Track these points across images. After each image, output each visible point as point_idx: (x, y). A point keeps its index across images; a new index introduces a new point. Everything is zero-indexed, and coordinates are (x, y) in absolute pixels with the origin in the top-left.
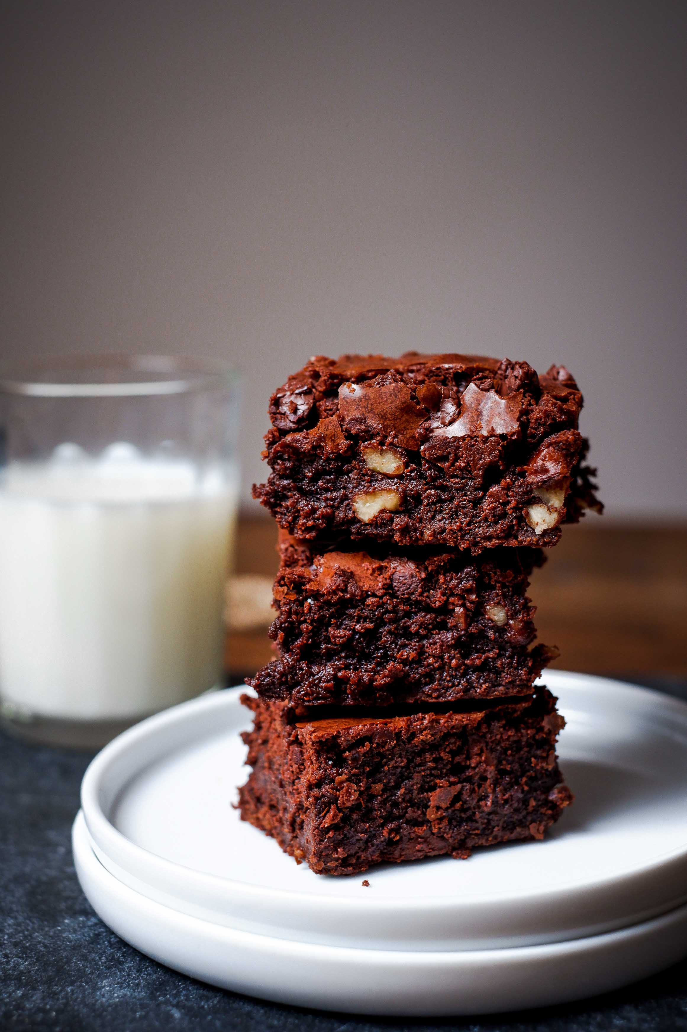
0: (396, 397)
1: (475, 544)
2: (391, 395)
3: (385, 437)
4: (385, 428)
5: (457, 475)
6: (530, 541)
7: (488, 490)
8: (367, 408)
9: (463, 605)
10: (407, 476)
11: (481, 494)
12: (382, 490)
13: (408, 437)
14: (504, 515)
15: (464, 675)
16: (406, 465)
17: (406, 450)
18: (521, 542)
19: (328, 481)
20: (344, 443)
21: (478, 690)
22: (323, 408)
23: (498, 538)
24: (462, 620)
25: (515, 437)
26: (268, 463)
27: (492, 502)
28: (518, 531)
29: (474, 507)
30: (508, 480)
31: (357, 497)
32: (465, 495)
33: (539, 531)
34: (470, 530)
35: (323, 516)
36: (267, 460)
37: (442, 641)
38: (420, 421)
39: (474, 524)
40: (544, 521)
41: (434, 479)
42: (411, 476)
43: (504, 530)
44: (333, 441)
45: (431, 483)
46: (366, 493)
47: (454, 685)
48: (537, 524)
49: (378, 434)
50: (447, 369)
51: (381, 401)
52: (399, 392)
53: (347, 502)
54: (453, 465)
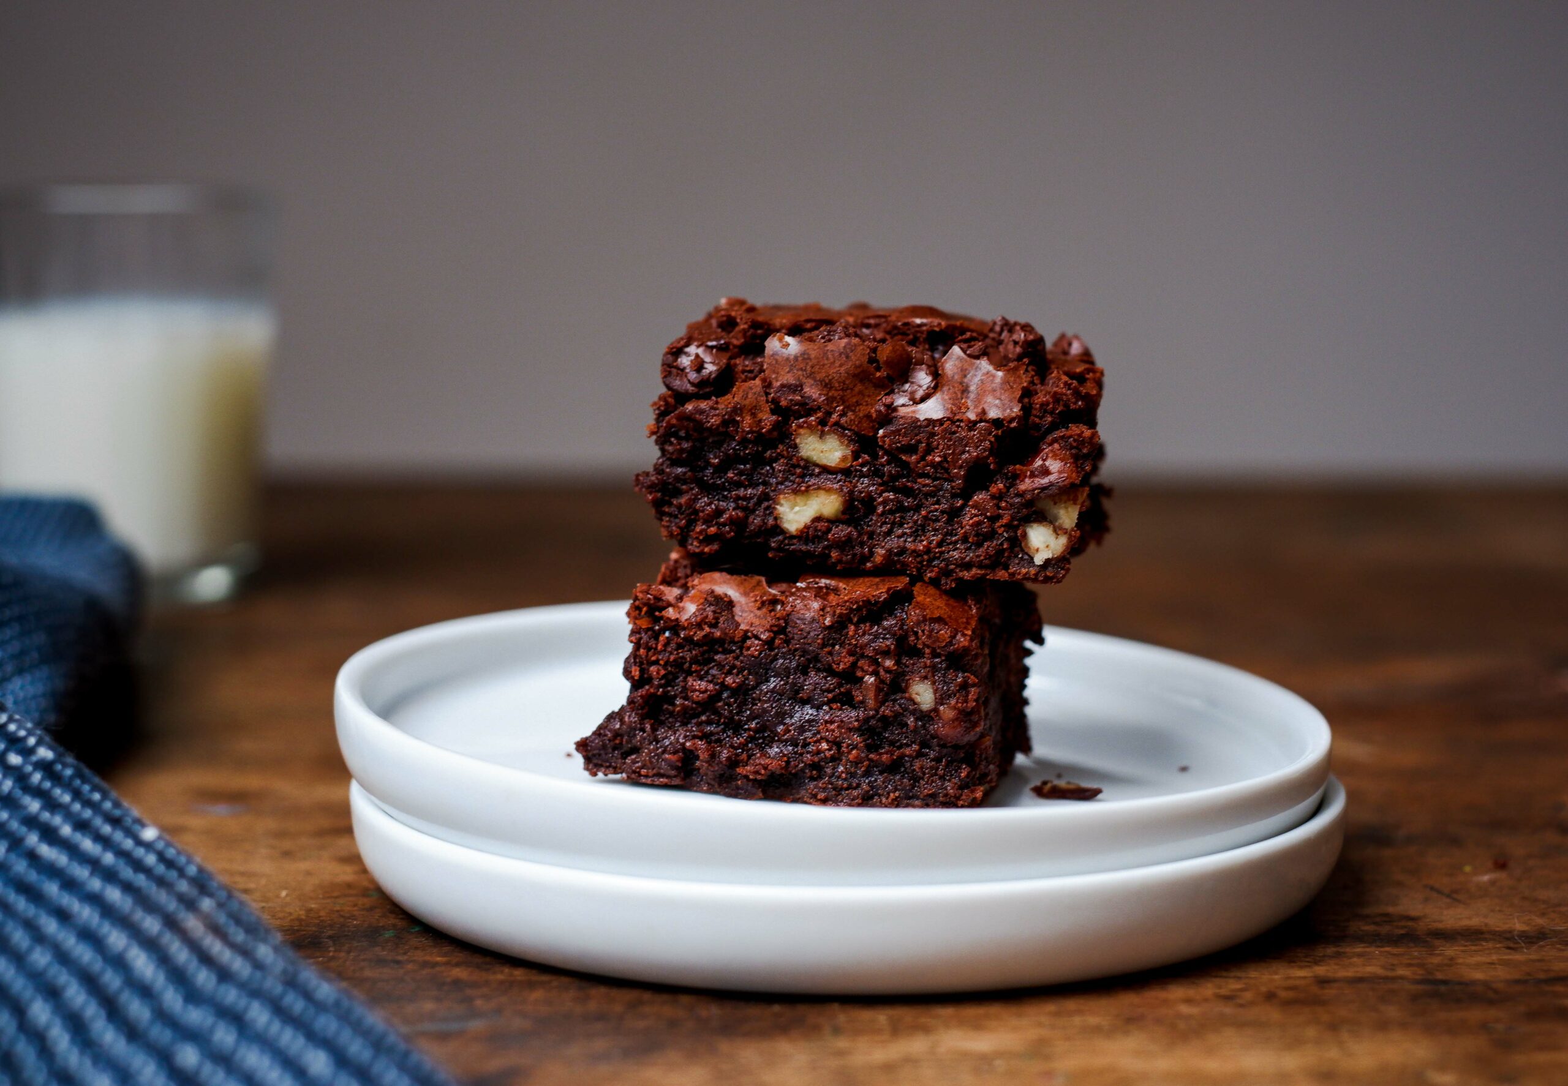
0: (847, 357)
1: (947, 573)
2: (840, 354)
3: (829, 414)
4: (830, 400)
5: (928, 473)
6: (1026, 573)
7: (971, 497)
8: (805, 370)
9: (875, 673)
10: (856, 470)
11: (960, 503)
12: (819, 488)
13: (861, 415)
14: (991, 535)
16: (856, 455)
17: (856, 433)
18: (1013, 574)
19: (741, 473)
20: (768, 419)
22: (740, 368)
23: (980, 566)
24: (872, 695)
25: (1014, 425)
26: (657, 442)
27: (976, 516)
28: (1009, 558)
29: (949, 521)
30: (1001, 486)
31: (782, 496)
32: (938, 502)
33: (1039, 560)
34: (942, 553)
35: (732, 521)
36: (654, 437)
37: (842, 721)
38: (880, 394)
39: (949, 544)
40: (1047, 547)
41: (894, 478)
42: (861, 471)
43: (991, 556)
44: (754, 415)
45: (888, 484)
46: (796, 492)
48: (1037, 550)
49: (819, 408)
50: (920, 326)
51: (826, 362)
52: (852, 351)
53: (766, 504)
54: (923, 458)
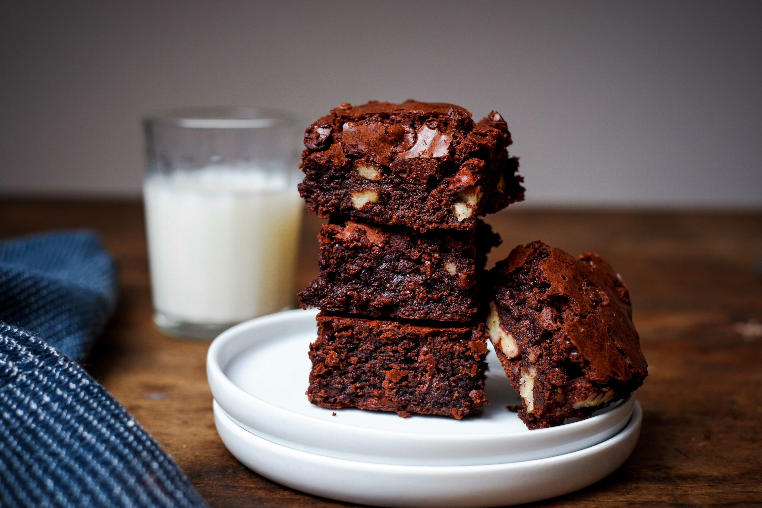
0: (376, 132)
1: (423, 226)
2: (373, 131)
3: (369, 157)
4: (369, 151)
5: (411, 182)
6: (455, 225)
7: (430, 192)
8: (359, 138)
9: (430, 260)
10: (383, 181)
11: (426, 194)
12: (368, 190)
13: (383, 157)
14: (439, 209)
15: (427, 303)
16: (382, 174)
17: (382, 165)
18: (450, 226)
19: (337, 183)
20: (345, 160)
21: (435, 315)
22: (336, 137)
23: (436, 223)
24: (429, 269)
25: (445, 160)
26: (303, 170)
27: (432, 200)
28: (449, 218)
29: (422, 202)
30: (442, 187)
31: (353, 193)
32: (417, 195)
33: (461, 219)
34: (419, 217)
35: (333, 205)
36: (302, 169)
37: (416, 281)
38: (390, 147)
39: (422, 213)
40: (464, 213)
41: (399, 184)
43: (440, 218)
44: (339, 158)
45: (397, 186)
46: (358, 192)
47: (419, 310)
48: (460, 215)
49: (365, 154)
51: (367, 134)
52: (378, 129)
53: (347, 197)
54: (409, 176)
